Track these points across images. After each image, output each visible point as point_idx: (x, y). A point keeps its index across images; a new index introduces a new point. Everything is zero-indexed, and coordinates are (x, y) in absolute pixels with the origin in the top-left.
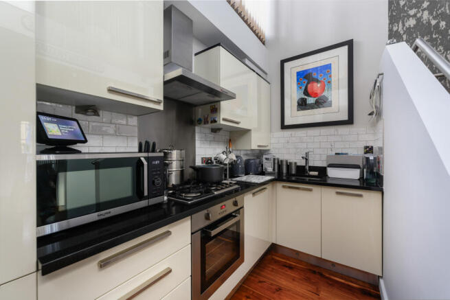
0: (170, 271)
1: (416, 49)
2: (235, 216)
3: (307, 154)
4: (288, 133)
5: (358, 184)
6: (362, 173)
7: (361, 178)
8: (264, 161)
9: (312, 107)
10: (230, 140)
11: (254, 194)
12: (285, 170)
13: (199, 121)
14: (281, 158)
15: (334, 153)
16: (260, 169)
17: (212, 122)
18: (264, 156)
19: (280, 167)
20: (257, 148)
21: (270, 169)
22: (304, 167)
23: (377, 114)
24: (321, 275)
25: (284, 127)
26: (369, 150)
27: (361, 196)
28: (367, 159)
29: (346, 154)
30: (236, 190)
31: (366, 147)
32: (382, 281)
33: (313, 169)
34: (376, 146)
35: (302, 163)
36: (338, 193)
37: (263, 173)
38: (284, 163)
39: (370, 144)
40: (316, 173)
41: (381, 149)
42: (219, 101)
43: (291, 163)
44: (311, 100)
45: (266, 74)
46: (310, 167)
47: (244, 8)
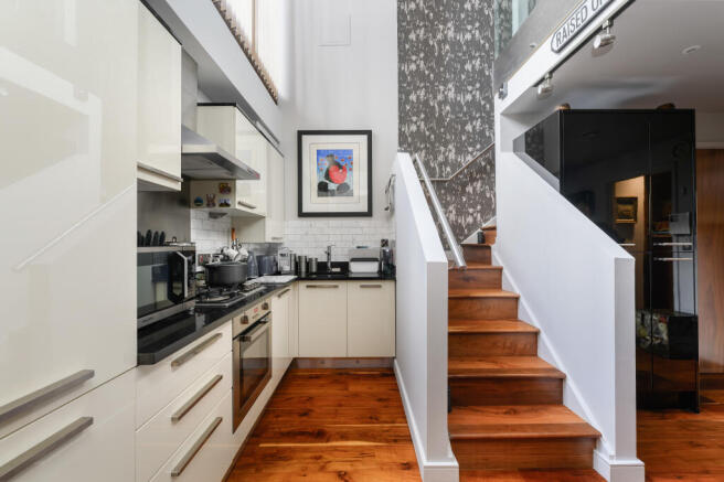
0: (221, 378)
1: (415, 162)
2: (265, 322)
3: (329, 248)
4: (306, 222)
5: (376, 275)
6: (380, 265)
7: (380, 271)
8: (279, 258)
9: (333, 194)
10: (233, 230)
11: (279, 296)
12: (303, 269)
13: (198, 203)
14: (298, 254)
15: (355, 246)
16: (274, 269)
17: (221, 205)
18: (280, 252)
19: (297, 265)
20: (271, 241)
21: (287, 268)
22: (325, 263)
23: (390, 209)
24: (348, 374)
25: (301, 214)
26: (385, 243)
27: (380, 286)
28: (384, 251)
29: (366, 247)
30: (261, 294)
31: (383, 241)
32: (396, 361)
33: (335, 265)
34: (390, 238)
35: (323, 259)
36: (362, 286)
37: (278, 273)
38: (303, 260)
39: (385, 238)
40: (338, 270)
41: (394, 242)
42: (235, 180)
43: (311, 259)
44: (332, 186)
45: (278, 143)
46: (332, 263)
47: (256, 56)
